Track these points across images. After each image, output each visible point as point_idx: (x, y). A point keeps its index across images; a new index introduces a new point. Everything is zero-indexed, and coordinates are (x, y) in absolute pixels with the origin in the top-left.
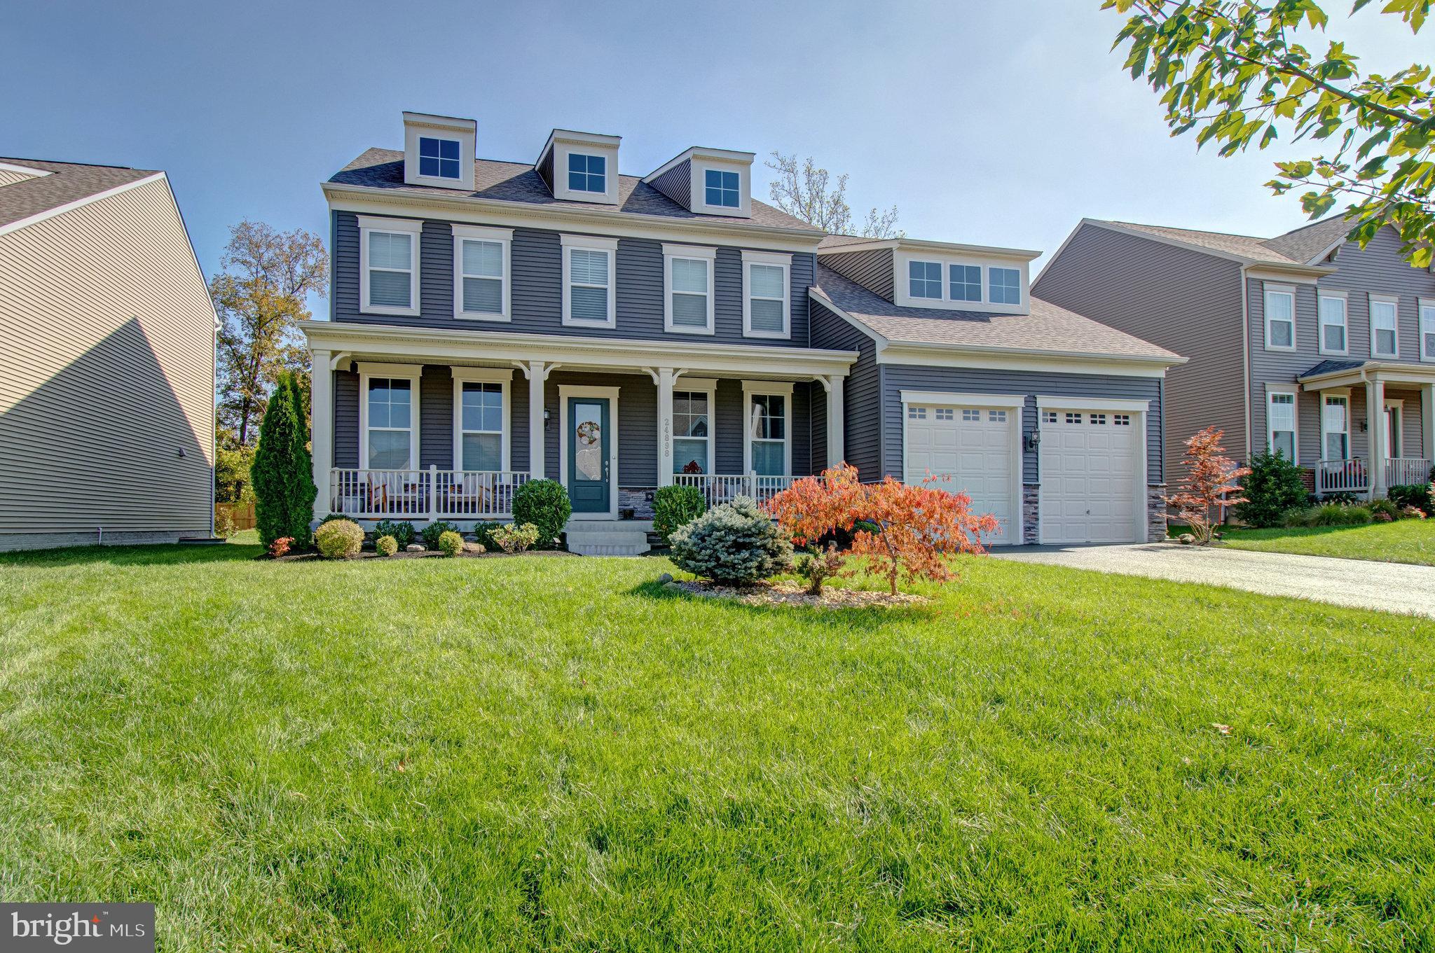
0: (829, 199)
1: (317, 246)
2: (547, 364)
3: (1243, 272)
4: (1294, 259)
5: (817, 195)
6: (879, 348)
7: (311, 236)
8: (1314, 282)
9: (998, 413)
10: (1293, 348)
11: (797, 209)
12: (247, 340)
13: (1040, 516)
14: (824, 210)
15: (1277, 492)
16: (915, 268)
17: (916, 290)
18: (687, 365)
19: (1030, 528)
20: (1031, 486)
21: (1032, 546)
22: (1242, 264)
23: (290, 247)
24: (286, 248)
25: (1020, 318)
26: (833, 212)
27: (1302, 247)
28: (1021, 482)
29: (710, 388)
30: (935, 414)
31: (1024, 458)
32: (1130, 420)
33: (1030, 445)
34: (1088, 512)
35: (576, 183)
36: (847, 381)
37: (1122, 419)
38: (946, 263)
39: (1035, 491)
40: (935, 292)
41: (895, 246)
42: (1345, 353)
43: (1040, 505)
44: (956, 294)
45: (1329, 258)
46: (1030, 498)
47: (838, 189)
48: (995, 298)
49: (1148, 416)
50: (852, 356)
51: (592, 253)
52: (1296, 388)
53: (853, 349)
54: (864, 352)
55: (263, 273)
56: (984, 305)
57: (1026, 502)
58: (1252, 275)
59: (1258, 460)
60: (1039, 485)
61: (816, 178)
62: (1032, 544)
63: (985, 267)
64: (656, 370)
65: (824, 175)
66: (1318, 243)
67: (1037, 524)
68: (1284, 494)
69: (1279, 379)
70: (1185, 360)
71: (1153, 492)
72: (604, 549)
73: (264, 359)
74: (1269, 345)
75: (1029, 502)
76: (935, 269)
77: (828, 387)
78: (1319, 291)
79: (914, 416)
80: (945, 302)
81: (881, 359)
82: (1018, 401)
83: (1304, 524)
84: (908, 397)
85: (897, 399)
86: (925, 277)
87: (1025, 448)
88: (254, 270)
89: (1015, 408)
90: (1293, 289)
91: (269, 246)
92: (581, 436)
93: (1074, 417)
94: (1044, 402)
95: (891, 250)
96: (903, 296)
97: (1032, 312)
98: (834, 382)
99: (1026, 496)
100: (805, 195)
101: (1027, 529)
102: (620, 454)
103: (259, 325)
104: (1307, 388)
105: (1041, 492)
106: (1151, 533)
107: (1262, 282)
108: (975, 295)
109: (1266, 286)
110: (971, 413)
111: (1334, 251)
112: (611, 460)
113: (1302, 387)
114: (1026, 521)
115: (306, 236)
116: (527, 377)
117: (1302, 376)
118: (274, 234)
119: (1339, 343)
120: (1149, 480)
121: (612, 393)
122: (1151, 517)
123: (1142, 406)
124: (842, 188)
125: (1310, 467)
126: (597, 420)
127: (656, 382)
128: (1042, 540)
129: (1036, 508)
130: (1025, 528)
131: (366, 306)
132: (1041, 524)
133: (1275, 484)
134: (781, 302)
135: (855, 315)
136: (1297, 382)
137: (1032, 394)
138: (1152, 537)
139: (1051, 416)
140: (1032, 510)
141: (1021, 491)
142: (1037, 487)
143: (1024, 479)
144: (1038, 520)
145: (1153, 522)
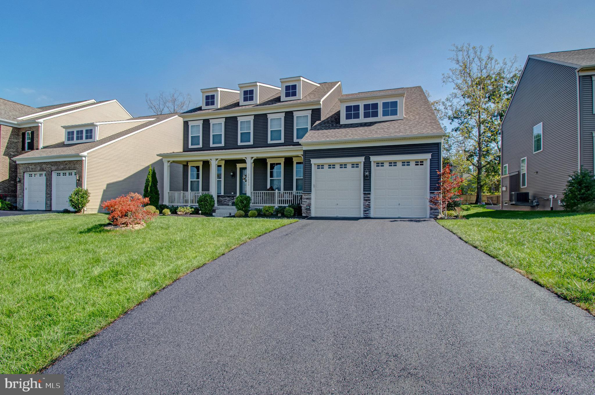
3: (576, 72)
9: (355, 165)
13: (372, 206)
16: (348, 108)
17: (348, 117)
18: (256, 156)
20: (367, 194)
21: (367, 218)
22: (576, 68)
25: (395, 122)
28: (362, 192)
29: (282, 161)
30: (328, 167)
31: (364, 182)
32: (424, 163)
33: (367, 177)
34: (399, 204)
35: (245, 99)
37: (419, 163)
38: (362, 104)
39: (368, 196)
40: (357, 116)
43: (372, 201)
44: (366, 115)
46: (366, 198)
48: (385, 114)
49: (431, 161)
51: (246, 121)
56: (379, 118)
57: (364, 200)
58: (583, 74)
63: (380, 103)
64: (246, 158)
67: (370, 209)
71: (432, 196)
72: (222, 215)
75: (366, 200)
76: (356, 108)
79: (319, 168)
80: (362, 119)
82: (362, 159)
85: (309, 163)
86: (352, 111)
87: (364, 178)
89: (360, 162)
92: (243, 179)
93: (393, 164)
94: (373, 159)
96: (343, 120)
99: (364, 198)
101: (365, 211)
105: (372, 197)
106: (431, 214)
107: (591, 77)
108: (375, 114)
109: (594, 78)
110: (343, 165)
114: (364, 208)
116: (210, 164)
120: (431, 190)
122: (431, 206)
123: (428, 157)
127: (246, 162)
128: (372, 215)
129: (369, 203)
130: (364, 210)
131: (190, 146)
132: (372, 209)
134: (307, 128)
137: (368, 156)
138: (431, 215)
139: (380, 164)
140: (367, 203)
141: (362, 195)
142: (370, 194)
143: (364, 191)
144: (370, 207)
145: (431, 209)
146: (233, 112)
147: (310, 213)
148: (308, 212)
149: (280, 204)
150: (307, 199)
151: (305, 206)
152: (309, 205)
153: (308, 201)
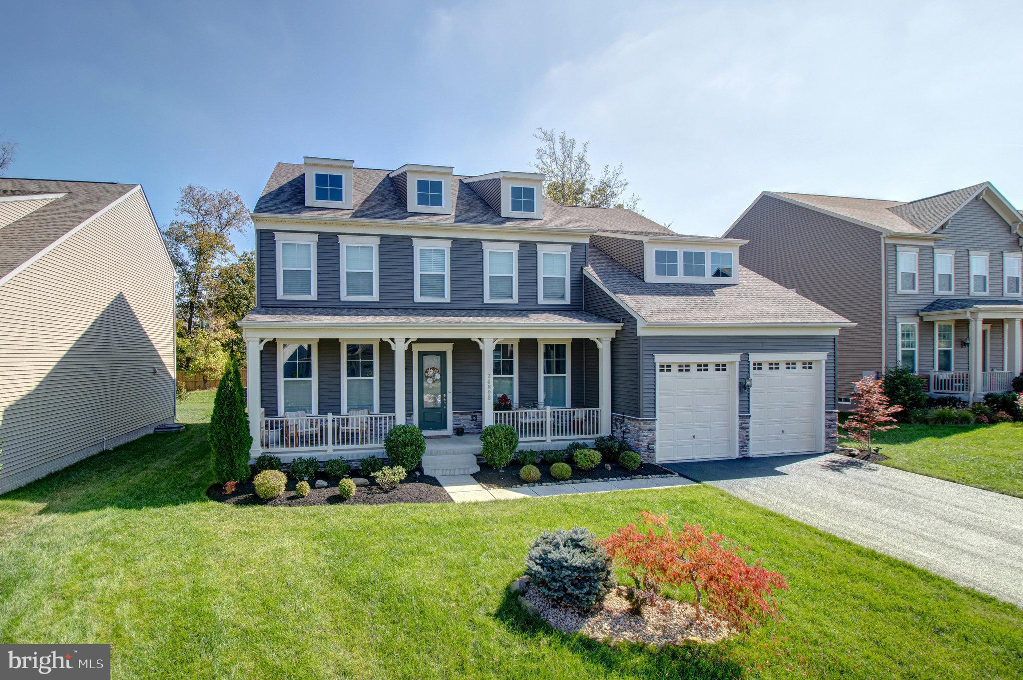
0: (576, 158)
1: (237, 200)
2: (407, 340)
3: (882, 239)
4: (917, 227)
5: (568, 156)
6: (640, 324)
7: (233, 193)
8: (932, 244)
9: (721, 367)
10: (916, 291)
11: (554, 166)
12: (192, 263)
13: (751, 437)
14: (573, 166)
15: (906, 398)
16: (660, 255)
17: (660, 271)
18: (503, 336)
19: (743, 447)
20: (744, 418)
22: (881, 233)
23: (220, 202)
24: (217, 202)
25: (733, 288)
26: (578, 168)
27: (923, 218)
28: (737, 414)
29: (515, 341)
30: (678, 368)
31: (740, 397)
32: (813, 366)
33: (744, 388)
34: (783, 431)
35: (422, 200)
36: (613, 342)
37: (808, 365)
38: (680, 251)
39: (747, 420)
40: (673, 271)
41: (644, 239)
42: (952, 293)
43: (751, 429)
44: (687, 273)
45: (942, 227)
46: (744, 426)
47: (582, 152)
49: (826, 363)
50: (619, 326)
51: (434, 250)
52: (917, 319)
53: (619, 322)
54: (627, 324)
55: (201, 218)
56: (708, 278)
57: (741, 428)
58: (889, 241)
59: (891, 372)
60: (750, 416)
61: (567, 145)
62: (744, 458)
63: (708, 252)
64: (481, 339)
65: (573, 142)
66: (934, 215)
67: (748, 443)
68: (912, 399)
69: (906, 313)
70: (855, 324)
71: (829, 417)
72: (448, 472)
73: (203, 275)
74: (900, 290)
75: (743, 428)
76: (673, 255)
77: (600, 346)
78: (935, 251)
79: (663, 371)
80: (680, 278)
81: (641, 333)
82: (736, 357)
83: (926, 422)
84: (660, 359)
85: (652, 361)
86: (666, 261)
87: (740, 391)
88: (196, 217)
89: (734, 363)
90: (917, 249)
91: (205, 200)
92: (427, 377)
93: (774, 366)
94: (754, 357)
95: (642, 242)
96: (651, 275)
97: (741, 281)
98: (604, 342)
99: (741, 424)
100: (560, 157)
101: (741, 447)
102: (453, 389)
103: (200, 253)
104: (925, 319)
105: (751, 421)
106: (827, 445)
107: (895, 246)
108: (701, 271)
109: (898, 248)
110: (702, 367)
111: (946, 223)
112: (448, 394)
113: (921, 318)
114: (740, 442)
115: (230, 194)
116: (393, 348)
117: (922, 311)
118: (208, 193)
119: (947, 285)
120: (826, 408)
121: (448, 348)
122: (827, 434)
123: (822, 356)
124: (585, 151)
125: (926, 374)
126: (438, 366)
127: (481, 348)
128: (752, 454)
129: (748, 432)
130: (740, 446)
131: (281, 295)
132: (751, 443)
133: (905, 392)
134: (564, 278)
135: (619, 295)
136: (918, 315)
137: (746, 352)
138: (827, 448)
139: (759, 366)
140: (745, 434)
141: (737, 420)
142: (749, 417)
143: (740, 412)
144: (748, 440)
145: (828, 437)
146: (407, 227)
147: (654, 457)
148: (651, 455)
149: (554, 435)
150: (649, 430)
151: (646, 444)
152: (653, 442)
153: (650, 434)
